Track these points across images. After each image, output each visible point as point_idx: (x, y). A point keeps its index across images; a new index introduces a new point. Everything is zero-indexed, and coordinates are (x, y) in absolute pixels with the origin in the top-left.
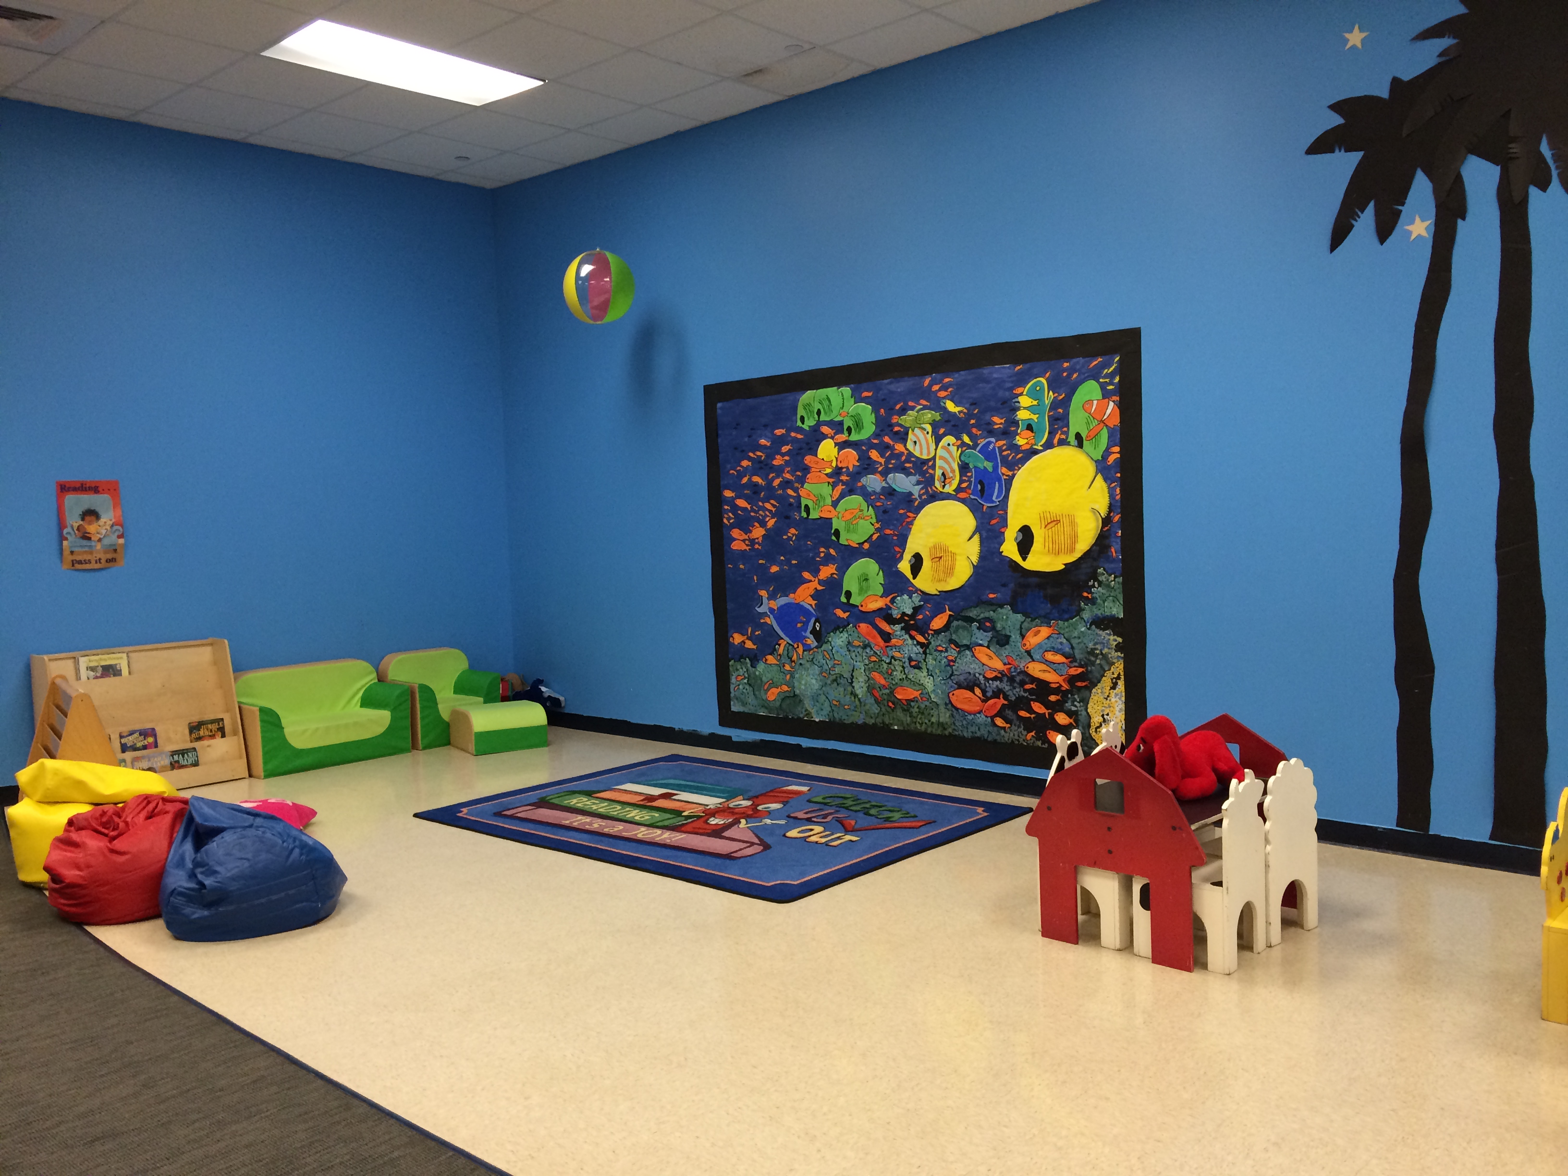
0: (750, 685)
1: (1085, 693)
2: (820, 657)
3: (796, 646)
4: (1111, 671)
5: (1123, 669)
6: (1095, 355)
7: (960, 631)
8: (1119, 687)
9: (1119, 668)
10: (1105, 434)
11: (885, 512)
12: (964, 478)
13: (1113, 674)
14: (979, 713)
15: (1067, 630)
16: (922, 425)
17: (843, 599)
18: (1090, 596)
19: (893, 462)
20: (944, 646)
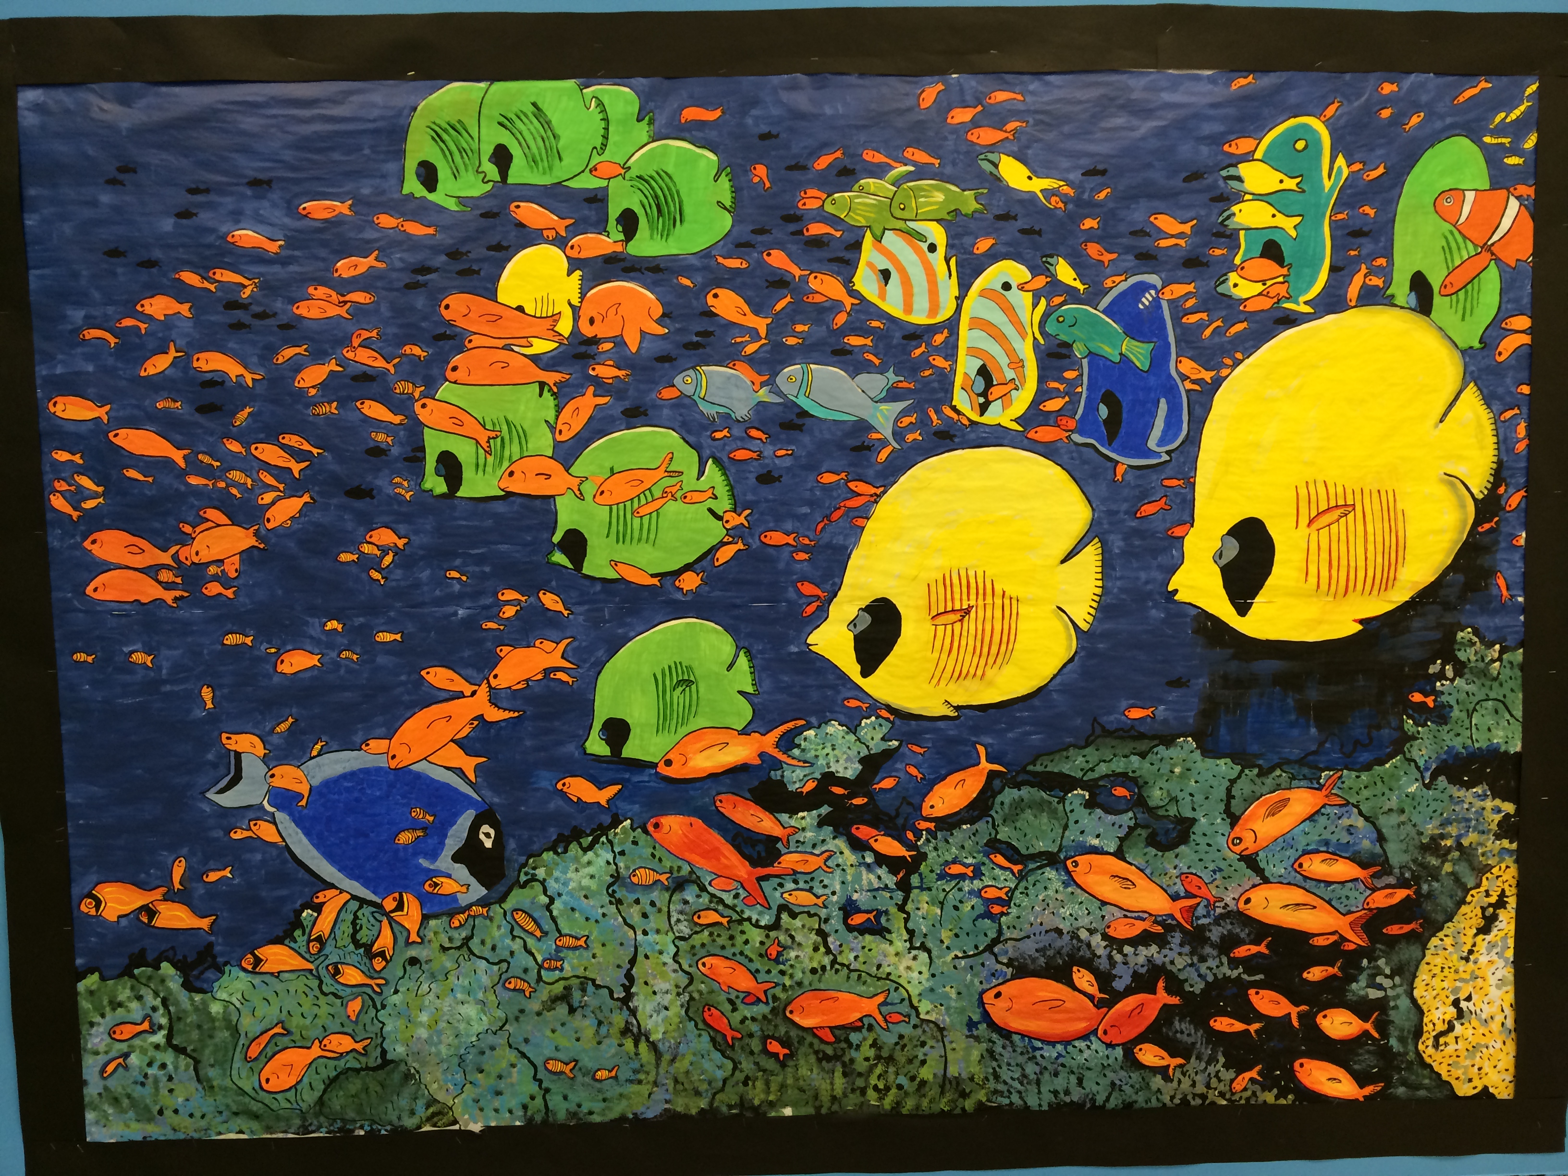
0: (180, 1050)
1: (1409, 952)
2: (497, 932)
3: (389, 904)
4: (1482, 889)
5: (1514, 882)
6: (1471, 72)
7: (1028, 814)
8: (1500, 925)
9: (1504, 878)
10: (1491, 280)
11: (766, 478)
12: (1054, 385)
13: (1488, 895)
15: (1366, 793)
16: (911, 224)
18: (1430, 701)
19: (799, 328)
20: (970, 861)
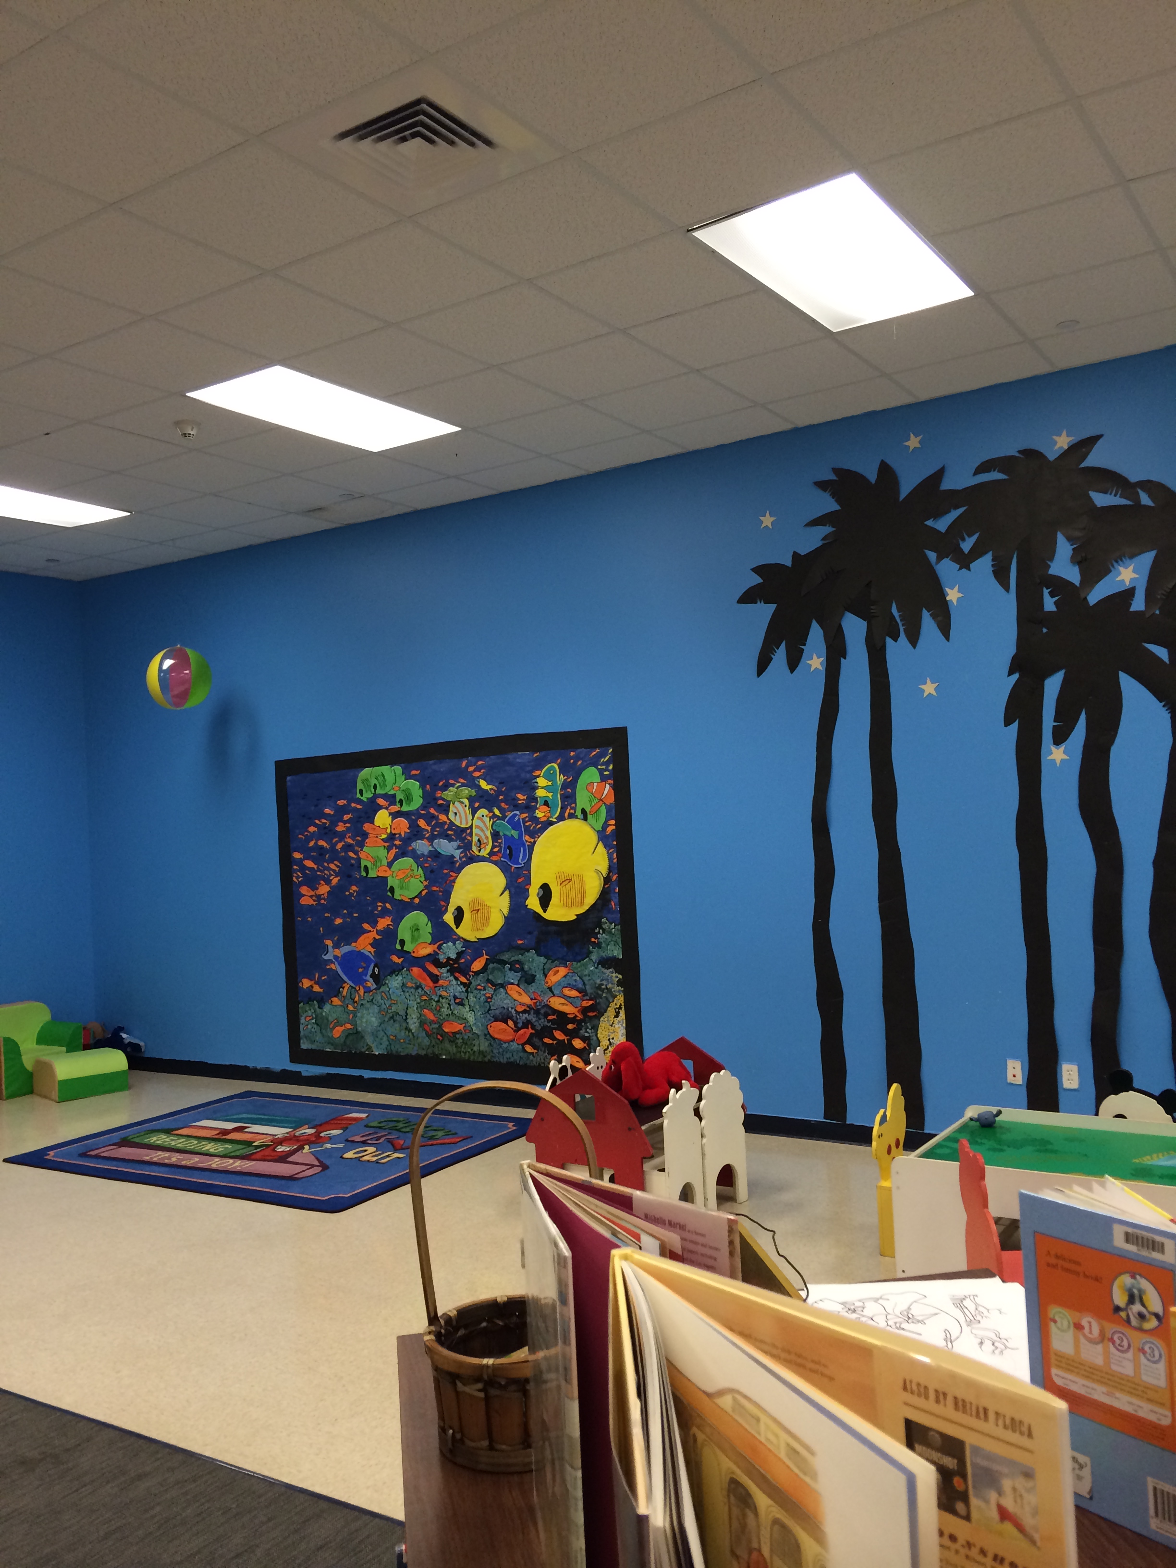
0: (318, 1025)
1: (595, 1021)
2: (378, 998)
3: (358, 989)
4: (614, 1003)
5: (623, 1001)
6: (594, 747)
7: (496, 972)
8: (621, 1016)
9: (620, 1000)
10: (603, 809)
11: (432, 871)
12: (496, 844)
13: (616, 1005)
14: (512, 1041)
15: (579, 969)
16: (461, 800)
17: (398, 947)
18: (596, 941)
19: (438, 829)
20: (483, 985)
